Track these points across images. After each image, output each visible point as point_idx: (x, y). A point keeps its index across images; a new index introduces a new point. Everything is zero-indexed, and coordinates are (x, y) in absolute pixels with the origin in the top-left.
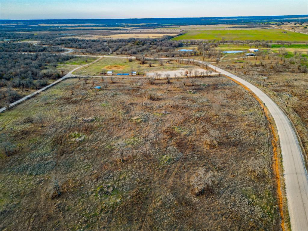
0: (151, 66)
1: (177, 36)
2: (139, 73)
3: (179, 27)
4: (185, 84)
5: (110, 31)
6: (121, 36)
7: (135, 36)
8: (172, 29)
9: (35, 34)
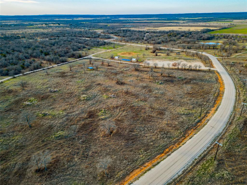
0: (157, 55)
1: (220, 29)
2: (138, 60)
3: (233, 21)
4: (161, 75)
5: (163, 24)
6: (167, 28)
7: (179, 29)
8: (222, 23)
9: (108, 25)
